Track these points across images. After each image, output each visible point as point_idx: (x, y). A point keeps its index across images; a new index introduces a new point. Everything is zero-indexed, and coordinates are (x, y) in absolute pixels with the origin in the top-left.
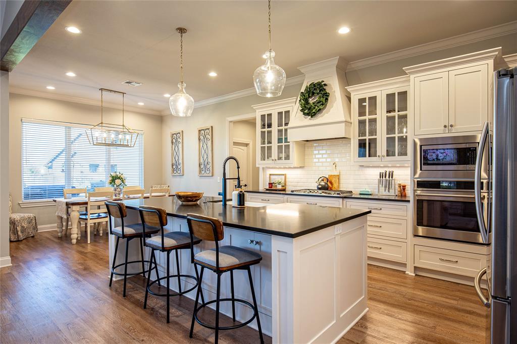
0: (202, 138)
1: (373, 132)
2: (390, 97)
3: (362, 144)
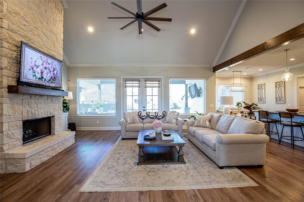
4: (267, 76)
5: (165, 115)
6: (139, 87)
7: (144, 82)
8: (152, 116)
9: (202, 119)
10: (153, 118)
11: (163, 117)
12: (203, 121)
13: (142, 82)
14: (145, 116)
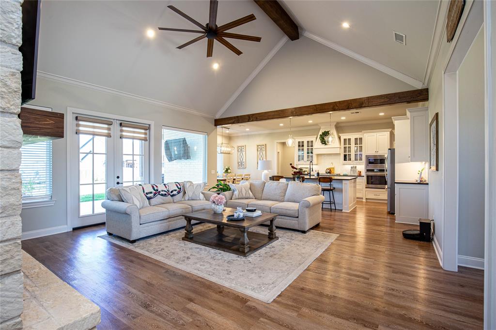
0: (259, 149)
1: (350, 151)
2: (356, 139)
3: (345, 156)
4: (248, 136)
5: (180, 188)
6: (109, 136)
7: (119, 128)
8: (163, 191)
9: (243, 189)
10: (166, 194)
11: (179, 192)
12: (246, 190)
13: (116, 127)
14: (151, 193)
